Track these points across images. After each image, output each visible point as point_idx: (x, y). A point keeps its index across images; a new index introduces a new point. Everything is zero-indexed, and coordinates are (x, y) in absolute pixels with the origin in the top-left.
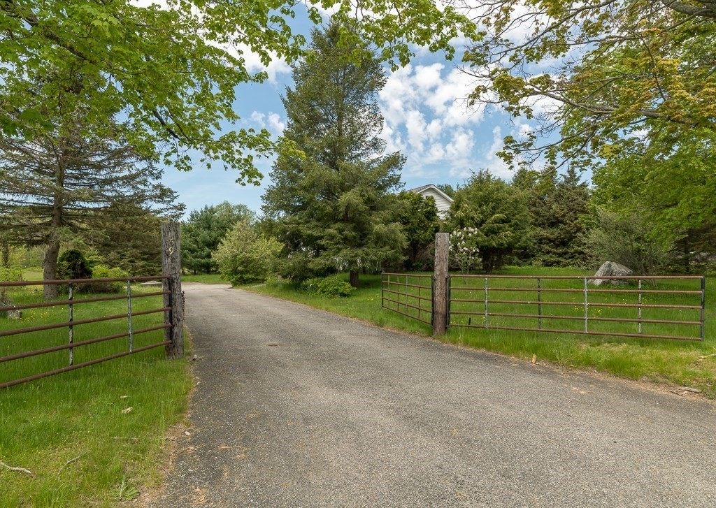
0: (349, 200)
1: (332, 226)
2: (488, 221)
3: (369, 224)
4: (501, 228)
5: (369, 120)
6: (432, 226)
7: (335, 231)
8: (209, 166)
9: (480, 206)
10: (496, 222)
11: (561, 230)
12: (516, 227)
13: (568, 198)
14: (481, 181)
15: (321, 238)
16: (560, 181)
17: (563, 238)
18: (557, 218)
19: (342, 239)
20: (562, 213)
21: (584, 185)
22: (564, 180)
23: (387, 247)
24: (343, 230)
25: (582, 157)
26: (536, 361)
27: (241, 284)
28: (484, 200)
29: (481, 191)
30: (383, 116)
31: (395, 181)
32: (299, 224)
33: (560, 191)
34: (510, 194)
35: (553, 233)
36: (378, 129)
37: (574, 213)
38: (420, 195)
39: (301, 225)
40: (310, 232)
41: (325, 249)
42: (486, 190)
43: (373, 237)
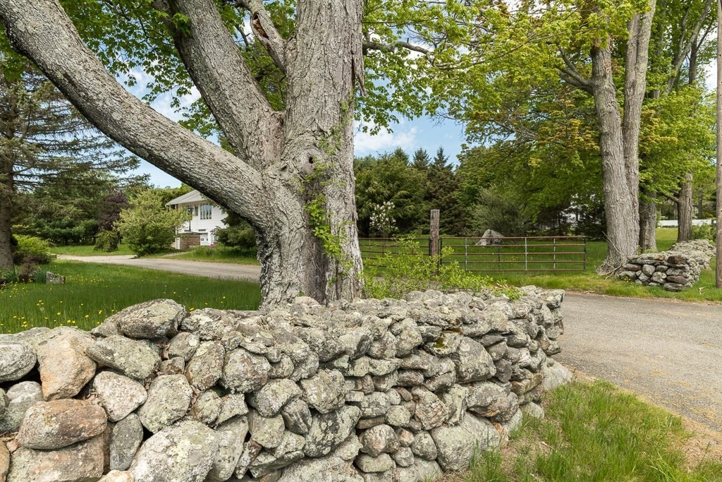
2: (396, 196)
4: (405, 202)
9: (388, 184)
10: (401, 197)
13: (439, 177)
16: (431, 162)
18: (430, 194)
20: (434, 189)
21: (450, 167)
22: (434, 161)
27: (149, 254)
28: (392, 178)
33: (432, 170)
34: (411, 175)
37: (444, 189)
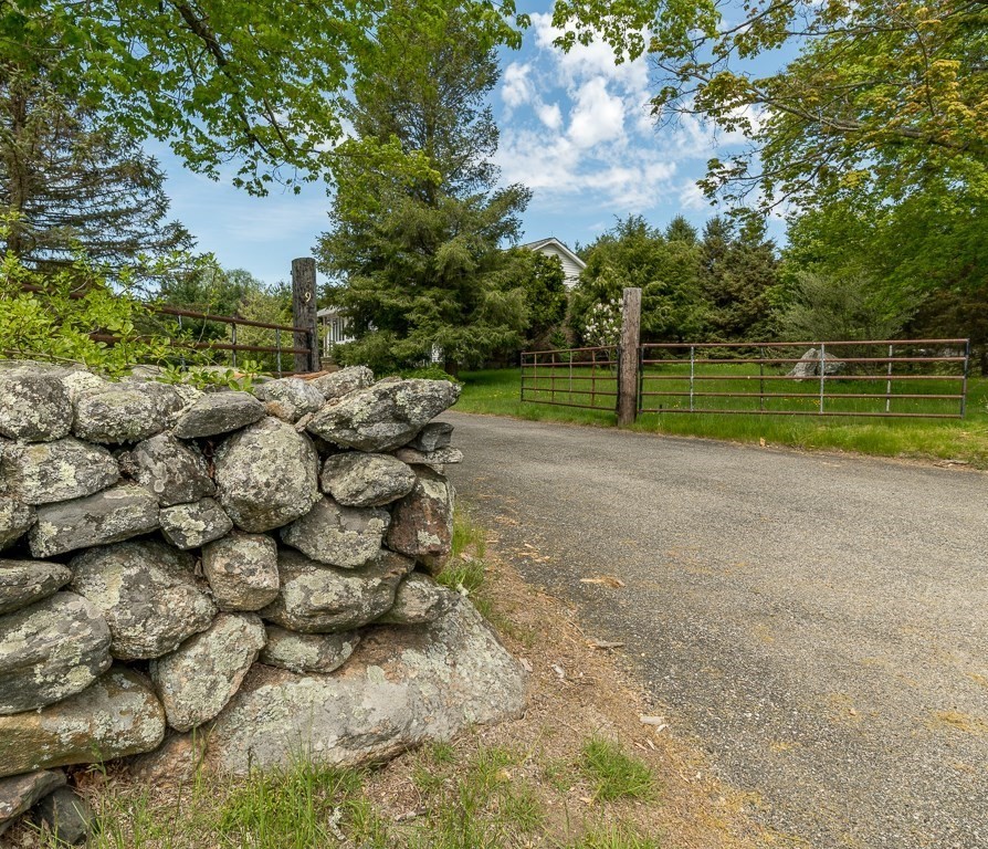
0: (452, 254)
1: (425, 293)
3: (479, 291)
4: (658, 302)
5: (477, 135)
6: (556, 299)
7: (430, 300)
8: (297, 190)
9: (630, 270)
10: (651, 293)
11: (735, 310)
12: (680, 301)
13: (747, 264)
14: (631, 233)
15: (409, 310)
16: (734, 238)
17: (738, 323)
18: (729, 293)
19: (440, 313)
20: (737, 285)
21: (769, 246)
23: (504, 327)
24: (441, 299)
25: (806, 192)
26: (766, 444)
28: (637, 261)
29: (632, 247)
30: (498, 129)
31: (510, 229)
32: (375, 289)
33: (735, 252)
34: (673, 253)
35: (722, 316)
36: (489, 149)
37: (755, 286)
38: (539, 253)
39: (378, 292)
40: (394, 301)
41: (415, 327)
42: (639, 246)
43: (483, 310)
